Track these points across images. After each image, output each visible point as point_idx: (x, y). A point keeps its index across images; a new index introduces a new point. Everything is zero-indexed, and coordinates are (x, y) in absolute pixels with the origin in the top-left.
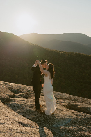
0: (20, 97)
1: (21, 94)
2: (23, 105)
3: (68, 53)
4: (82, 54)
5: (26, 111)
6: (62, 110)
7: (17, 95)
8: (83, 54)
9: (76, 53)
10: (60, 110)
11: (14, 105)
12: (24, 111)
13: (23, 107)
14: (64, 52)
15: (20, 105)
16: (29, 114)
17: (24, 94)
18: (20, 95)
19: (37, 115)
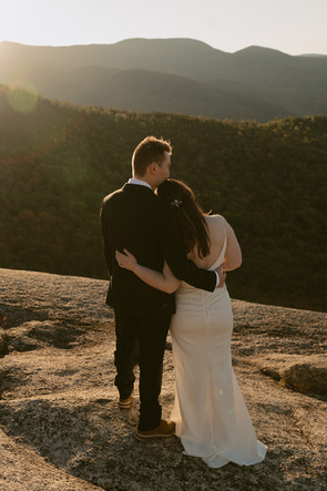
0: (33, 341)
1: (34, 323)
2: (87, 409)
3: (144, 115)
4: (197, 119)
5: (123, 453)
6: (289, 413)
7: (18, 331)
8: (200, 117)
9: (173, 117)
10: (275, 409)
11: (42, 419)
12: (110, 455)
13: (94, 430)
14: (130, 111)
15: (74, 415)
16: (144, 471)
17: (47, 323)
18: (33, 333)
19: (190, 475)
